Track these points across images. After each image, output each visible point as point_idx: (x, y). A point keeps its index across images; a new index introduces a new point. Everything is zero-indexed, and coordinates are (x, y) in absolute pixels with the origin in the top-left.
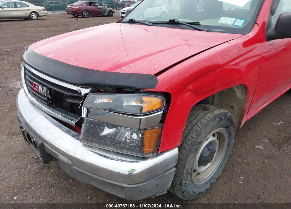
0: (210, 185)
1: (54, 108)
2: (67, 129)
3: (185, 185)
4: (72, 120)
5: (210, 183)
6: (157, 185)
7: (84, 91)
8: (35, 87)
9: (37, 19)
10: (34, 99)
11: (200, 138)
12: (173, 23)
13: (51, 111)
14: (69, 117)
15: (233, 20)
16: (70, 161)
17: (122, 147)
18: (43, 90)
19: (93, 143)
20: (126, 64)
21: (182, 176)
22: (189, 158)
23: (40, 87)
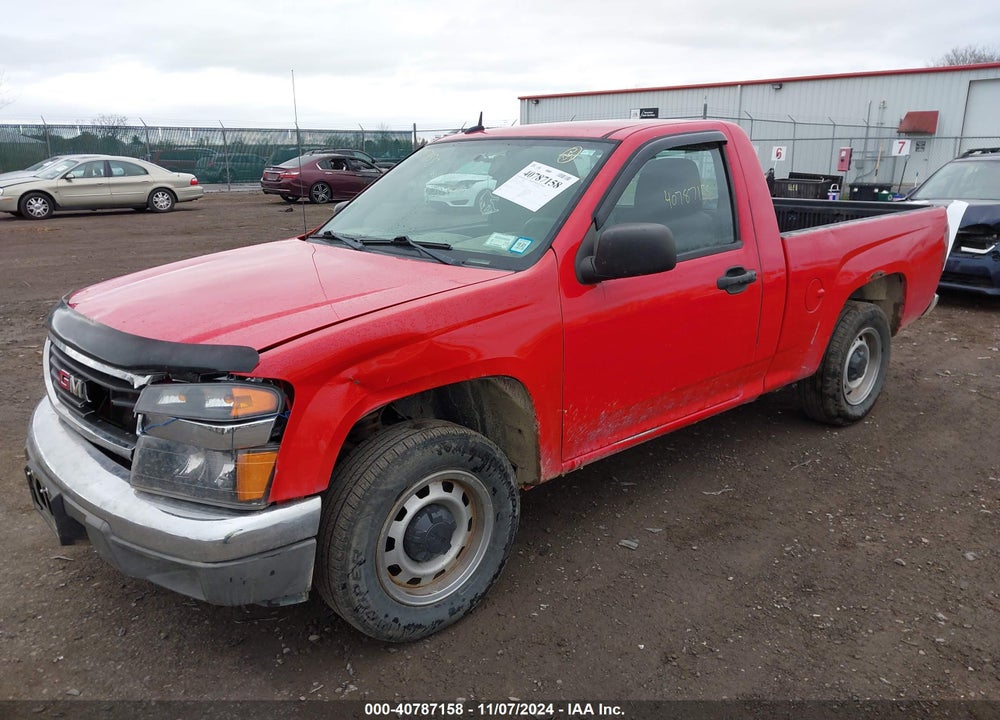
0: (448, 612)
1: (99, 425)
2: (114, 464)
3: (357, 591)
4: (126, 446)
5: (448, 607)
6: (273, 573)
7: (139, 381)
8: (63, 380)
9: (171, 210)
10: (65, 412)
11: (386, 484)
12: (401, 244)
13: (91, 432)
14: (122, 441)
15: (512, 238)
16: (106, 525)
17: (200, 489)
18: (75, 385)
19: (152, 485)
20: (229, 329)
21: (344, 567)
22: (360, 526)
23: (72, 378)
